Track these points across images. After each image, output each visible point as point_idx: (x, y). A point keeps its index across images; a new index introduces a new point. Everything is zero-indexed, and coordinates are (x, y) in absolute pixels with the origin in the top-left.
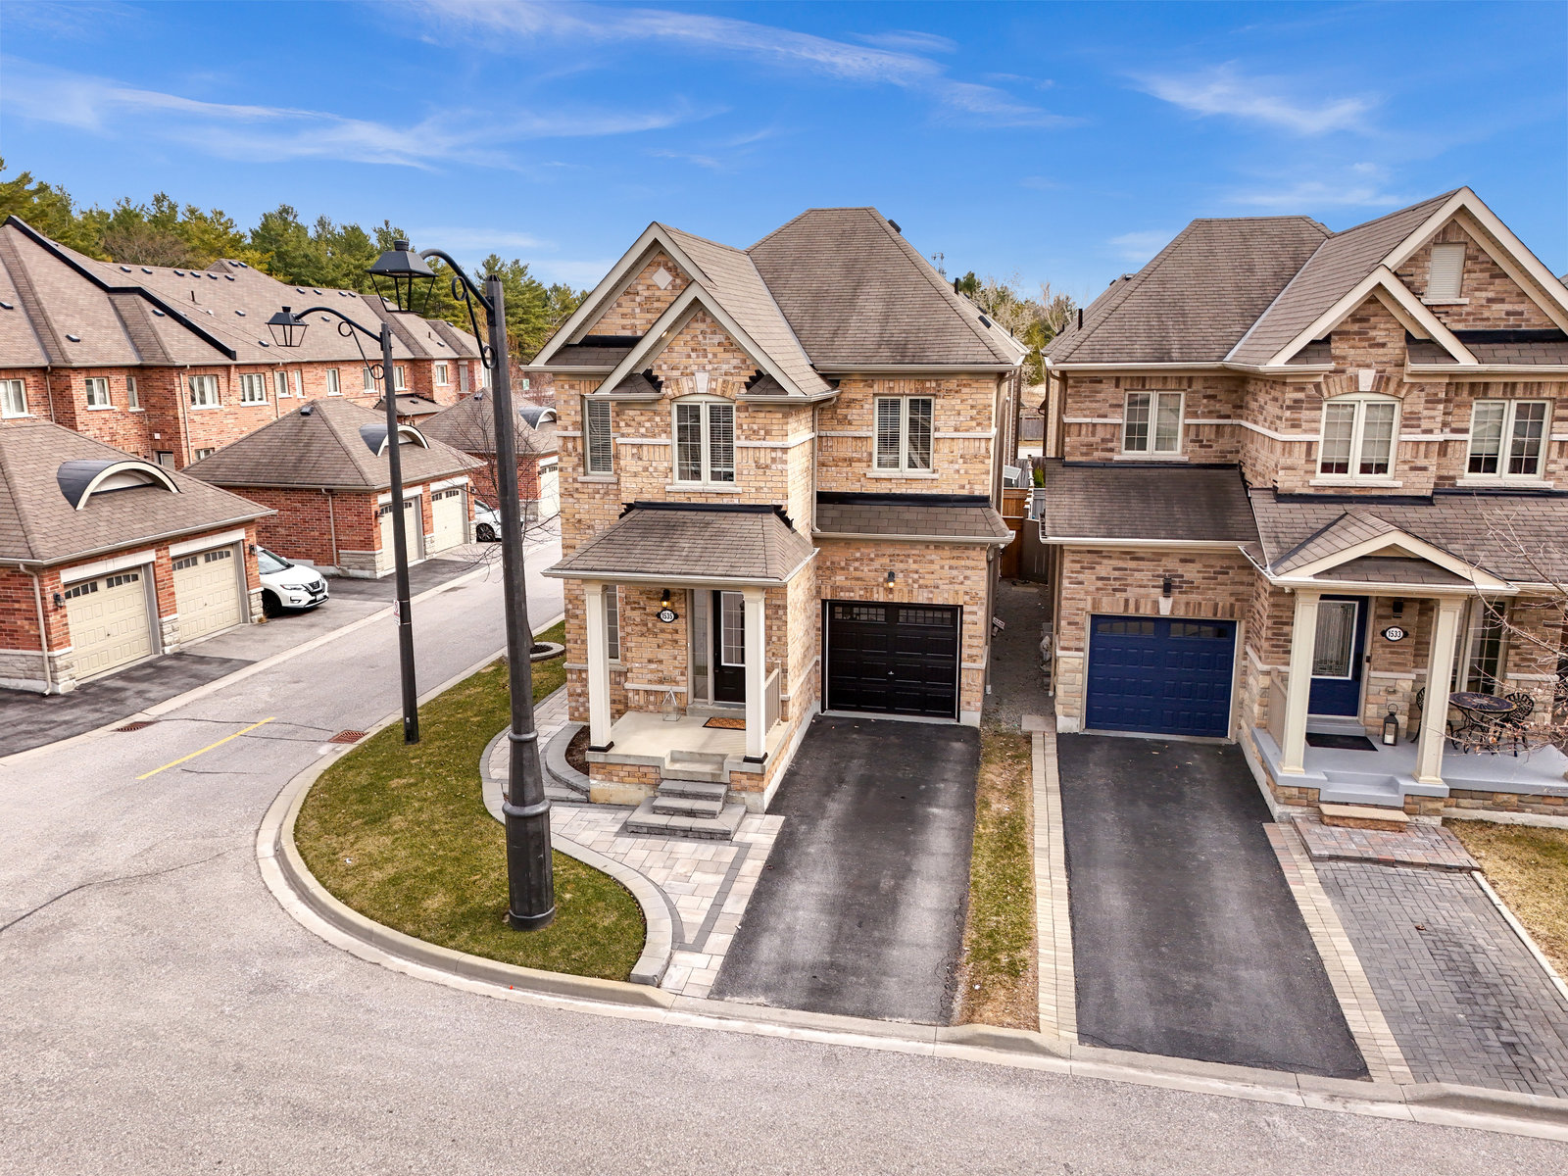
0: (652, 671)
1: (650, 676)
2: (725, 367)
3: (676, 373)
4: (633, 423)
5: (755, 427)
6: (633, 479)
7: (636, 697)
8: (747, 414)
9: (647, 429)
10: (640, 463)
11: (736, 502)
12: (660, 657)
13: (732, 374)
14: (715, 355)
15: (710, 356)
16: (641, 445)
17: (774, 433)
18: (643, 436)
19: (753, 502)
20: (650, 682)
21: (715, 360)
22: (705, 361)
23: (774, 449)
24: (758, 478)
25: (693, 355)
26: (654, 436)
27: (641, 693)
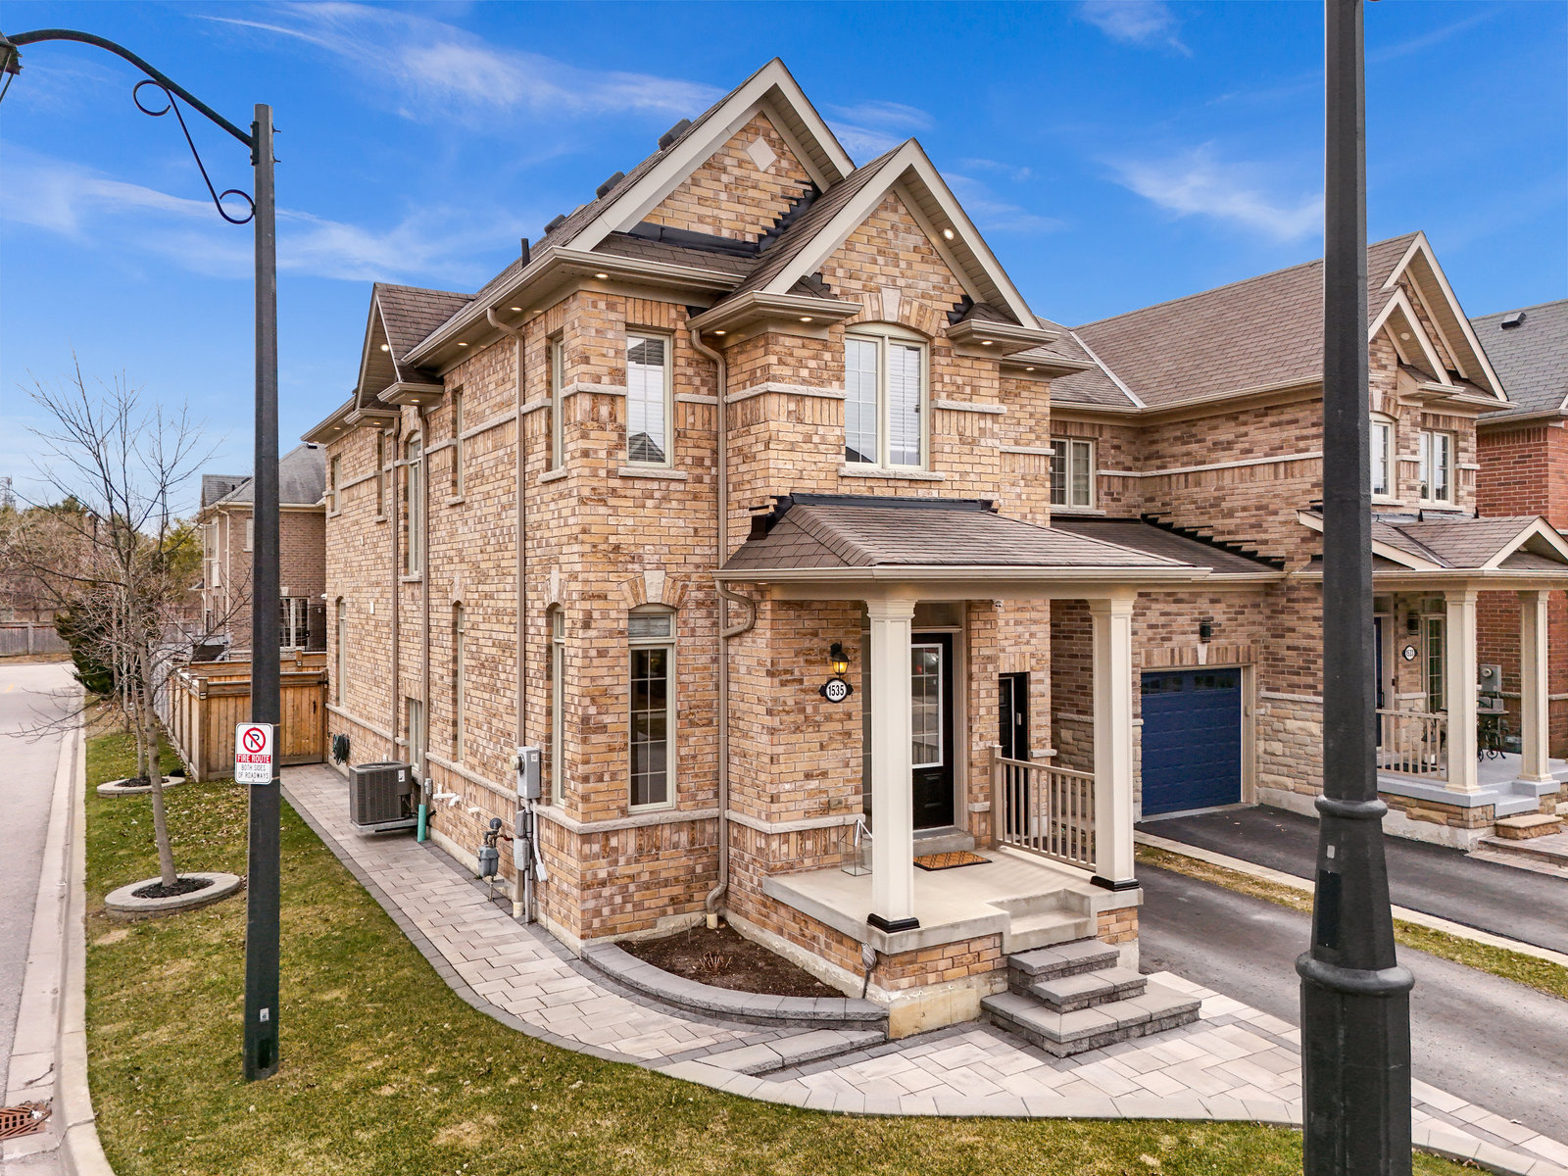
0: (810, 794)
1: (806, 805)
2: (922, 285)
3: (856, 285)
4: (789, 360)
5: (959, 381)
6: (788, 455)
7: (784, 848)
8: (949, 360)
9: (811, 370)
10: (800, 428)
11: (935, 494)
12: (824, 765)
13: (931, 298)
14: (910, 265)
15: (903, 265)
16: (803, 397)
17: (983, 391)
18: (804, 382)
19: (955, 496)
20: (807, 814)
21: (909, 273)
22: (896, 272)
23: (982, 414)
24: (965, 459)
25: (881, 260)
26: (821, 383)
27: (793, 838)
